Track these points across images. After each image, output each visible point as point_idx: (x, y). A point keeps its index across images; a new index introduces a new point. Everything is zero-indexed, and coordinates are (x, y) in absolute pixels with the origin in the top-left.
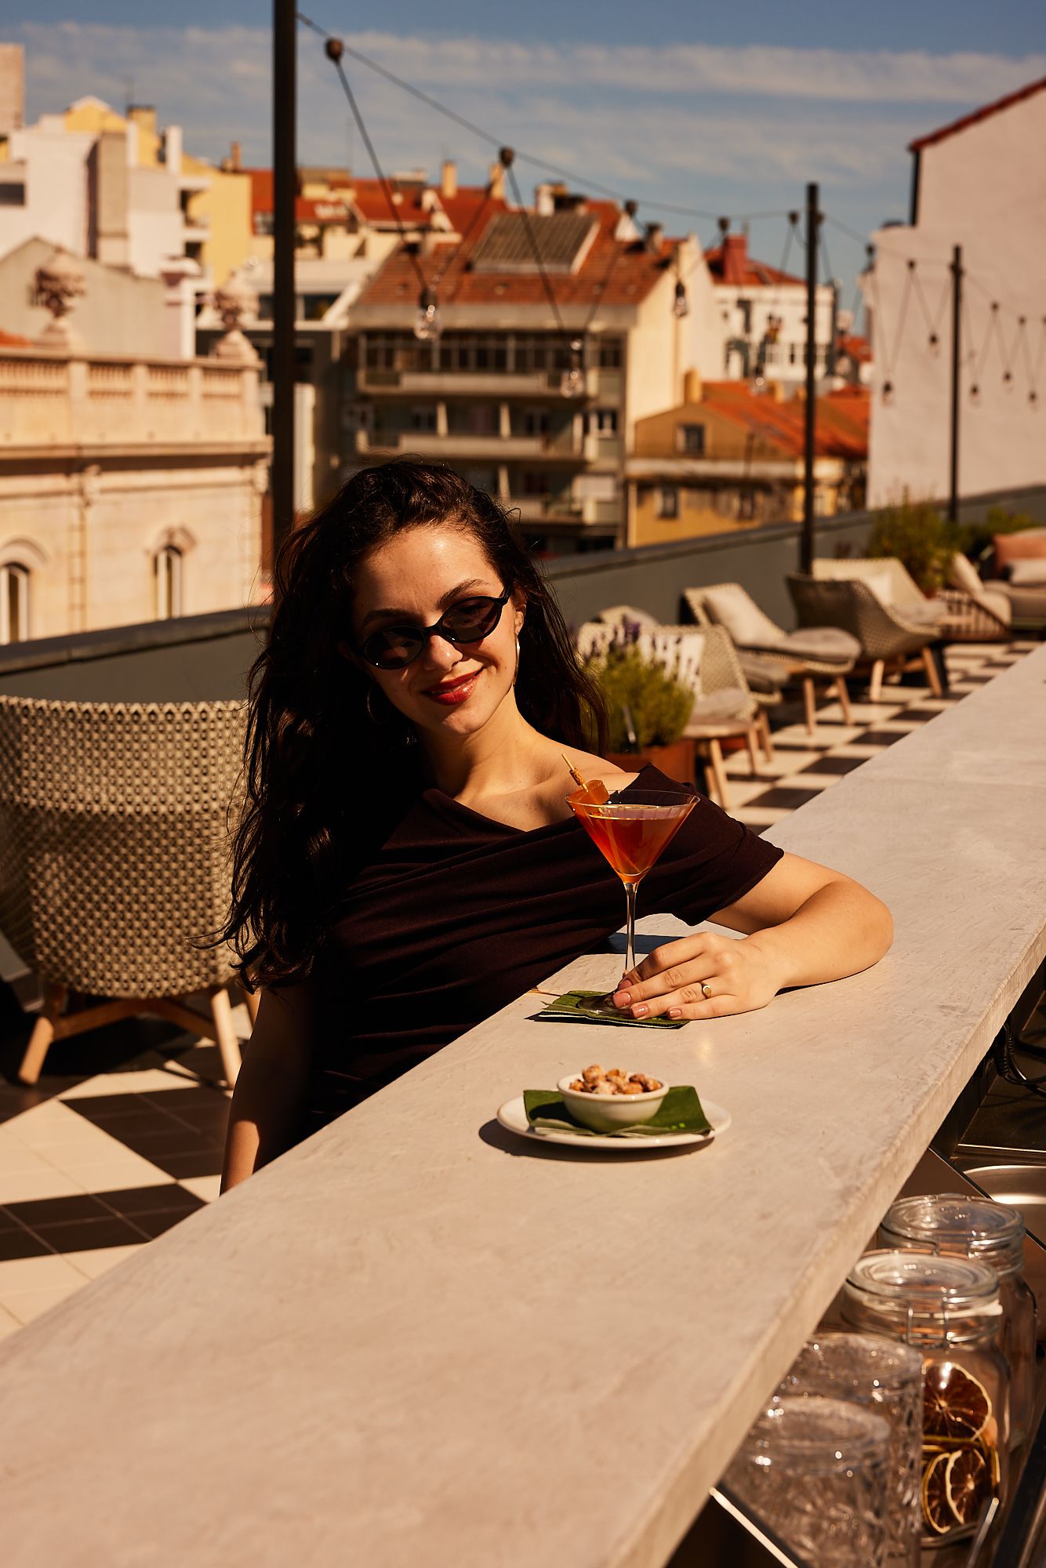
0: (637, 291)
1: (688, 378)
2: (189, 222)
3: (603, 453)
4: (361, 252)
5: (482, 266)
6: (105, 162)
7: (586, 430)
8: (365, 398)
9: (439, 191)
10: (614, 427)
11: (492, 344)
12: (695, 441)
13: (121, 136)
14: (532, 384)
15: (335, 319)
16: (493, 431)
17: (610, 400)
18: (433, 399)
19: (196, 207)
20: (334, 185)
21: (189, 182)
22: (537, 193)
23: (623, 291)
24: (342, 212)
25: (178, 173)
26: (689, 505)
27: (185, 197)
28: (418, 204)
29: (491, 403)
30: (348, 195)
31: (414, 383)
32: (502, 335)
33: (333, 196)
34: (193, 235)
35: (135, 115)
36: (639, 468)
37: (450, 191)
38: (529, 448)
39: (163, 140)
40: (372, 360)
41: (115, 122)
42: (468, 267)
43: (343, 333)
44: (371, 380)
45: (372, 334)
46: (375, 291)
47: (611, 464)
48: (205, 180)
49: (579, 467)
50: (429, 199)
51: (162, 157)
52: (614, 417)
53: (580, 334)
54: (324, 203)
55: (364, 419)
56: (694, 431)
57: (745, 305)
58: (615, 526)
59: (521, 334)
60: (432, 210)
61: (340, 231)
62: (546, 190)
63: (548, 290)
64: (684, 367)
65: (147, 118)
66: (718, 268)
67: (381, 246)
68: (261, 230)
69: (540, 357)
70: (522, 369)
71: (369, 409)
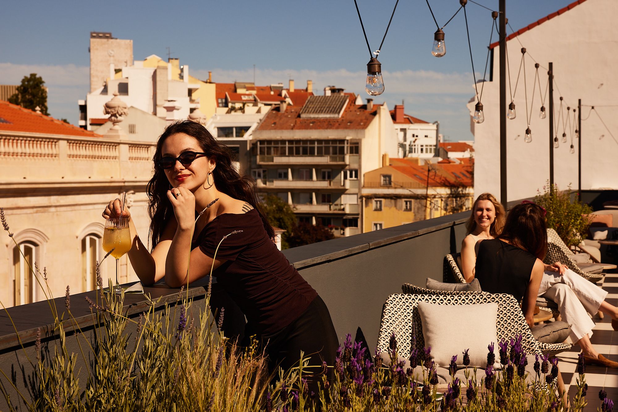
0: (364, 123)
1: (384, 157)
2: (192, 101)
3: (352, 186)
4: (259, 111)
5: (303, 116)
6: (158, 78)
7: (345, 177)
8: (260, 166)
9: (288, 90)
10: (356, 176)
11: (309, 145)
12: (388, 181)
13: (166, 68)
14: (325, 160)
15: (248, 137)
16: (310, 178)
17: (355, 166)
18: (286, 166)
19: (194, 96)
20: (248, 89)
21: (192, 86)
22: (325, 90)
23: (359, 124)
24: (251, 98)
25: (188, 83)
26: (385, 206)
27: (190, 92)
28: (280, 95)
29: (309, 167)
30: (254, 92)
31: (279, 160)
32: (312, 141)
33: (248, 92)
34: (193, 106)
35: (171, 61)
36: (366, 192)
37: (292, 90)
38: (324, 185)
39: (182, 70)
40: (262, 153)
41: (163, 64)
42: (299, 116)
43: (251, 141)
44: (262, 160)
45: (262, 142)
46: (263, 125)
47: (356, 190)
48: (198, 85)
49: (343, 191)
50: (284, 93)
51: (181, 77)
52: (356, 173)
53: (342, 141)
54: (245, 95)
55: (259, 176)
56: (388, 177)
57: (404, 130)
58: (358, 214)
59: (320, 141)
60: (285, 97)
61: (251, 105)
62: (328, 88)
63: (329, 124)
64: (383, 153)
65: (176, 62)
66: (394, 117)
67: (266, 110)
68: (221, 105)
69: (327, 149)
70: (320, 154)
71: (261, 171)
